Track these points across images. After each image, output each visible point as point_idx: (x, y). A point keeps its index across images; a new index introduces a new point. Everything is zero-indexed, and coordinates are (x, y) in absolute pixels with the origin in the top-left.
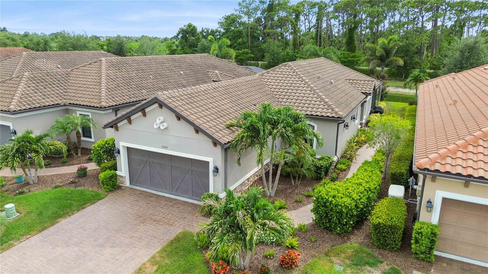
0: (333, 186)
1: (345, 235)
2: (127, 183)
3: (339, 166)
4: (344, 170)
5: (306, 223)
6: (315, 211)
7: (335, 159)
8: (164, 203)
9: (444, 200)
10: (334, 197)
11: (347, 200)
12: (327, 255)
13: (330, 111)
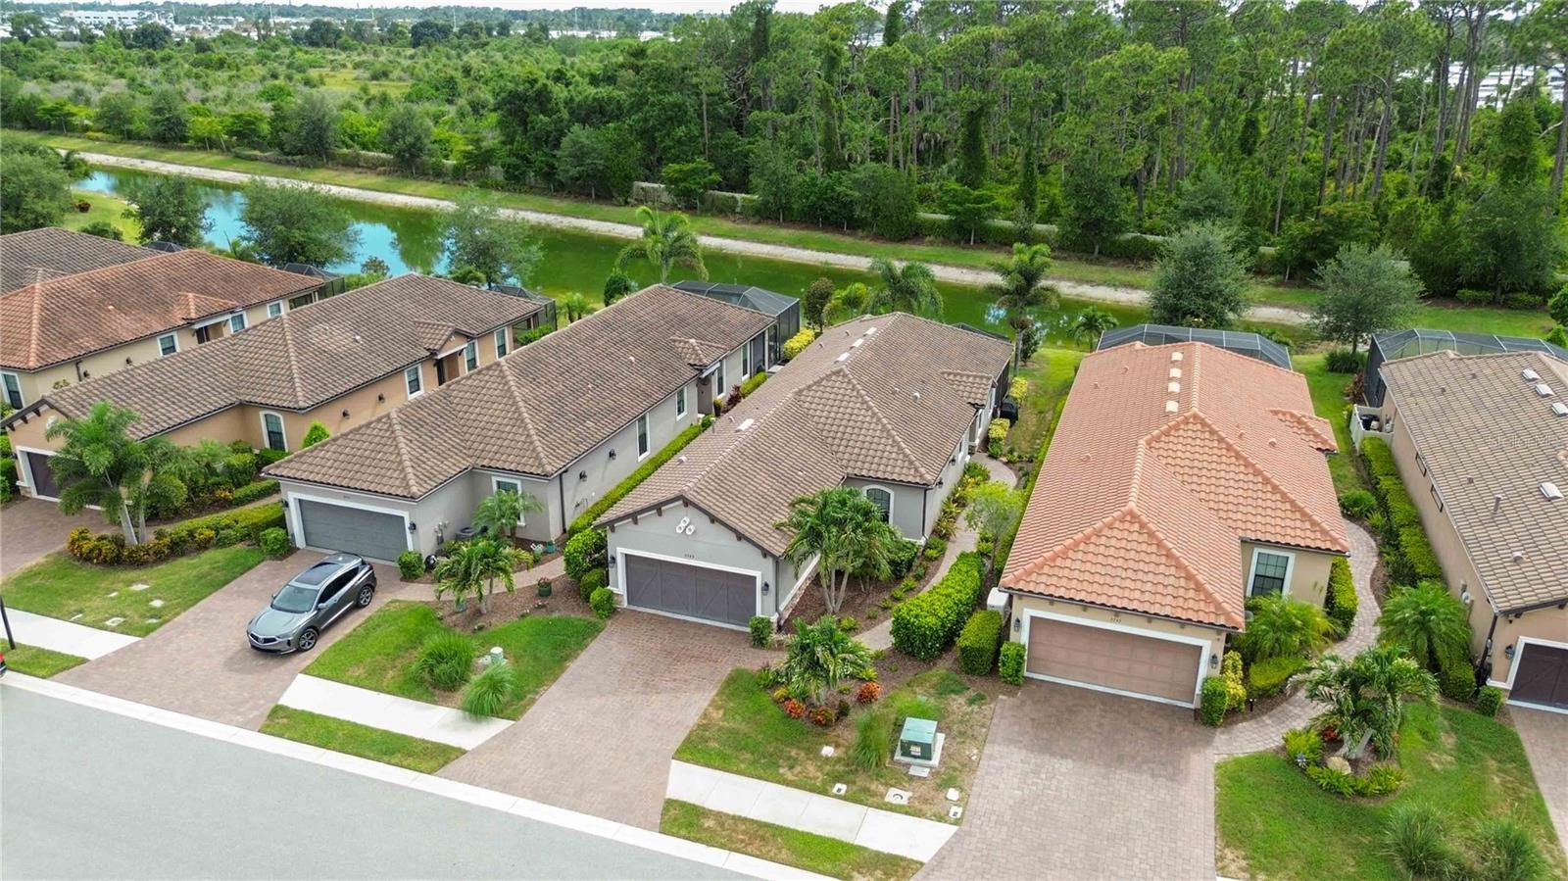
0: (916, 602)
1: (930, 659)
2: (625, 604)
3: (930, 552)
4: (936, 559)
5: (884, 648)
6: (895, 632)
7: (922, 542)
8: (692, 632)
9: (1033, 619)
10: (916, 616)
11: (931, 620)
12: (909, 685)
13: (912, 472)
